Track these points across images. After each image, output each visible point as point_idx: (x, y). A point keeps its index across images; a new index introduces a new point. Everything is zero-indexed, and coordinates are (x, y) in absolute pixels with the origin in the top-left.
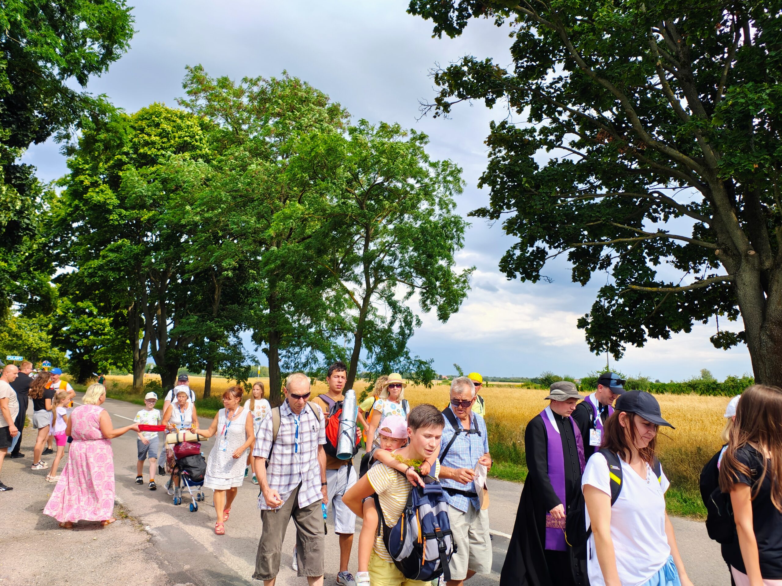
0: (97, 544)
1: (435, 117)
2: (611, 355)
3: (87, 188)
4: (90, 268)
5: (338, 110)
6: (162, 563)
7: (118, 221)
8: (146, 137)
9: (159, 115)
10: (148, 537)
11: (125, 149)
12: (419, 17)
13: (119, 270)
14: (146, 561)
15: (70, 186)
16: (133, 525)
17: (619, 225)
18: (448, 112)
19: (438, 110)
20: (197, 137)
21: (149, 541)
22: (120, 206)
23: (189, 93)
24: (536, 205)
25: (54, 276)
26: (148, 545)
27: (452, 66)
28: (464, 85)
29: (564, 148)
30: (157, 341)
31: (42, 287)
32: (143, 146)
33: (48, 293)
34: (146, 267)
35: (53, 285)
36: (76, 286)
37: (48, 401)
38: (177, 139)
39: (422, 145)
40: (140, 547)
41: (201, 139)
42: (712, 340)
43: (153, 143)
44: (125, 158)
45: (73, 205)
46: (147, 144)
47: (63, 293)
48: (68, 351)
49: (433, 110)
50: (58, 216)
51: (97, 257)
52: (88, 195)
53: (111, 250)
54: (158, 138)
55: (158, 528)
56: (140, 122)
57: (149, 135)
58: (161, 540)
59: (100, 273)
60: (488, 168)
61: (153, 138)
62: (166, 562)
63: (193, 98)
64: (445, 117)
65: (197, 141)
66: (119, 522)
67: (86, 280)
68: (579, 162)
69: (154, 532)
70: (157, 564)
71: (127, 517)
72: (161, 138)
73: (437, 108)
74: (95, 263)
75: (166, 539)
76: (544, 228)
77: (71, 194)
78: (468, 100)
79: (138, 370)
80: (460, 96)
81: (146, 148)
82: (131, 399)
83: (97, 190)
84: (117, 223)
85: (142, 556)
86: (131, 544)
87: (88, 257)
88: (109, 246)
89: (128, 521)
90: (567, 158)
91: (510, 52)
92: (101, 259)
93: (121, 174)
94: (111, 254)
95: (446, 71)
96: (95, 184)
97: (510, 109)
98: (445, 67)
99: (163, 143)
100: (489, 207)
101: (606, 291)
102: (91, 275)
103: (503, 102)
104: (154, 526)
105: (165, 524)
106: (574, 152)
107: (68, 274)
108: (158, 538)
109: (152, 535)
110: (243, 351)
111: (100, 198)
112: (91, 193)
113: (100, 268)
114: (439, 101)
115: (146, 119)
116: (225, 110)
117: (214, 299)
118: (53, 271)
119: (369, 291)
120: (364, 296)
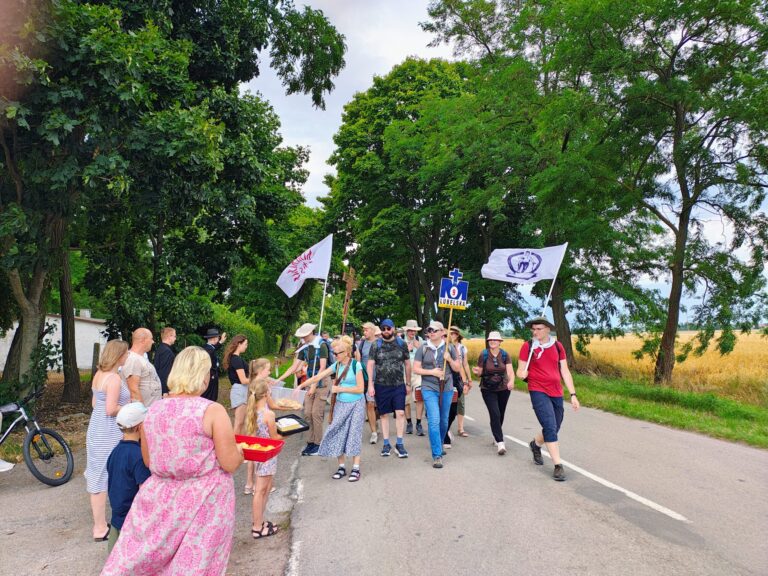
9: (413, 69)
15: (340, 162)
22: (385, 171)
50: (337, 195)
53: (382, 217)
56: (393, 81)
57: (404, 91)
59: (374, 241)
61: (409, 93)
77: (341, 169)
83: (364, 158)
88: (380, 214)
94: (382, 221)
96: (361, 154)
107: (354, 250)
111: (367, 165)
112: (358, 163)
119: (688, 204)
120: (680, 210)
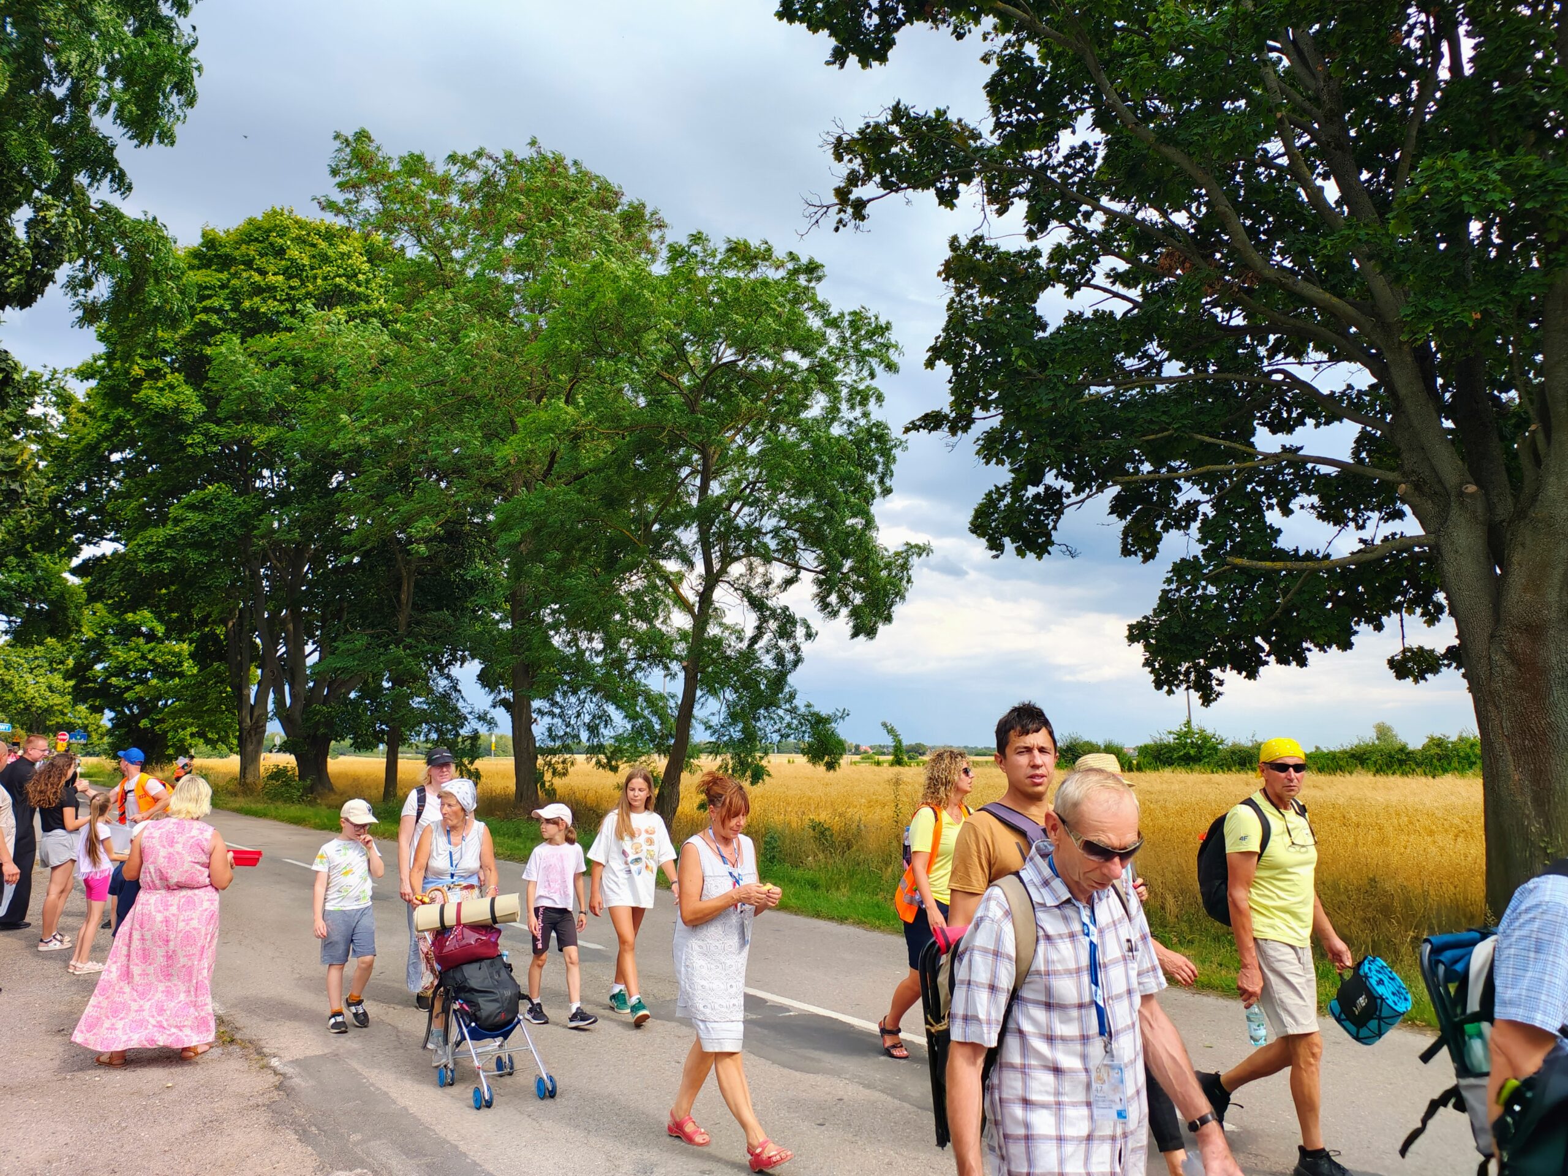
0: (174, 1095)
1: (837, 229)
2: (1195, 695)
3: (137, 383)
4: (149, 543)
5: (642, 216)
6: (304, 1131)
7: (204, 447)
8: (257, 277)
9: (283, 232)
10: (275, 1080)
11: (216, 303)
12: (800, 28)
13: (209, 546)
14: (274, 1127)
15: (103, 379)
16: (246, 1057)
17: (1207, 439)
18: (863, 218)
19: (842, 215)
20: (361, 277)
21: (278, 1088)
22: (206, 417)
23: (341, 186)
24: (1040, 401)
25: (76, 562)
26: (275, 1095)
27: (868, 126)
28: (892, 162)
29: (1096, 287)
30: (287, 688)
31: (50, 586)
32: (250, 297)
33: (62, 596)
34: (262, 537)
35: (74, 580)
36: (120, 581)
37: (68, 812)
38: (319, 281)
39: (812, 284)
40: (260, 1101)
41: (368, 281)
42: (1392, 663)
43: (272, 289)
44: (214, 320)
45: (111, 417)
46: (258, 290)
47: (94, 595)
48: (106, 711)
49: (833, 215)
50: (82, 438)
51: (163, 520)
52: (142, 394)
53: (191, 507)
54: (281, 278)
55: (296, 1062)
56: (244, 246)
57: (262, 272)
58: (303, 1084)
59: (169, 553)
60: (944, 330)
61: (271, 278)
62: (313, 1128)
63: (351, 196)
64: (857, 228)
65: (359, 286)
66: (217, 1052)
67: (141, 567)
68: (1125, 314)
69: (289, 1070)
70: (296, 1132)
71: (232, 1041)
72: (289, 278)
73: (840, 211)
74: (159, 534)
75: (312, 1083)
76: (1058, 448)
77: (106, 394)
78: (901, 193)
79: (250, 748)
80: (886, 184)
81: (257, 299)
82: (237, 805)
83: (160, 384)
84: (201, 452)
85: (264, 1117)
86: (242, 1096)
87: (143, 522)
88: (186, 499)
89: (235, 1049)
90: (1101, 307)
91: (983, 94)
92: (170, 523)
93: (208, 351)
94: (190, 515)
95: (856, 136)
96: (154, 374)
97: (988, 209)
98: (852, 130)
99: (292, 288)
100: (947, 410)
101: (1183, 570)
102: (151, 558)
103: (971, 194)
104: (288, 1057)
105: (309, 1053)
106: (1116, 295)
107: (104, 556)
108: (297, 1081)
109: (284, 1075)
110: (460, 704)
111: (166, 401)
112: (146, 391)
113: (170, 542)
114: (842, 194)
115: (256, 240)
116: (415, 219)
117: (399, 600)
118: (75, 550)
119: (711, 580)
120: (700, 588)
